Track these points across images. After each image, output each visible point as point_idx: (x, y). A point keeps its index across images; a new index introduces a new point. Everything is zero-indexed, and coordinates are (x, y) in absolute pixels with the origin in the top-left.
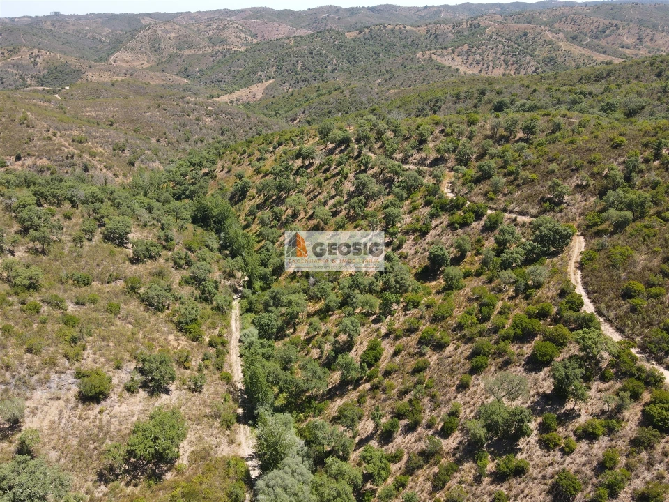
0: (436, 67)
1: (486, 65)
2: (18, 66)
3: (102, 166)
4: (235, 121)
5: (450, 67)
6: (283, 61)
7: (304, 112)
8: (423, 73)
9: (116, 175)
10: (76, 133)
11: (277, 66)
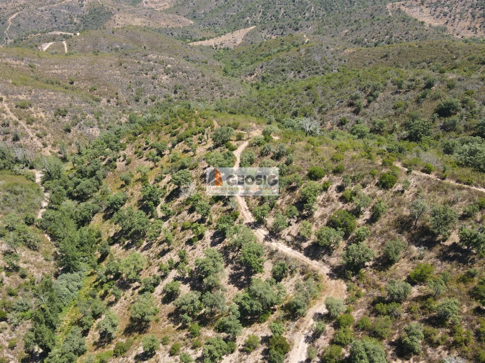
0: (402, 19)
1: (452, 17)
2: (69, 8)
3: (35, 134)
4: (190, 79)
5: (416, 20)
6: (268, 8)
7: (262, 67)
8: (388, 25)
9: (45, 145)
10: (22, 97)
11: (263, 12)
